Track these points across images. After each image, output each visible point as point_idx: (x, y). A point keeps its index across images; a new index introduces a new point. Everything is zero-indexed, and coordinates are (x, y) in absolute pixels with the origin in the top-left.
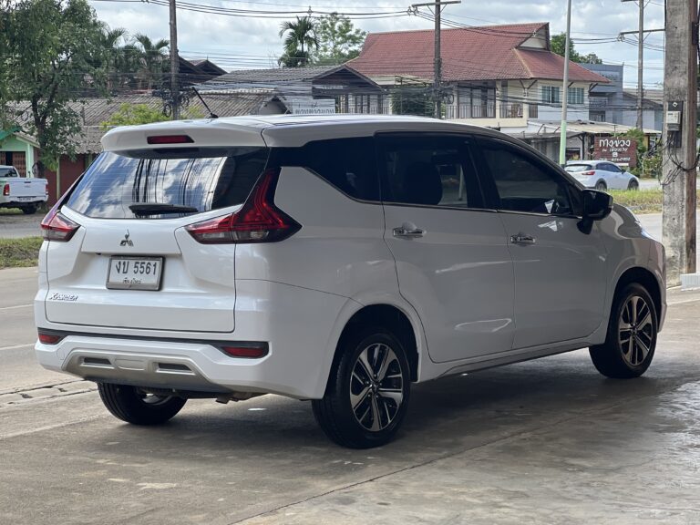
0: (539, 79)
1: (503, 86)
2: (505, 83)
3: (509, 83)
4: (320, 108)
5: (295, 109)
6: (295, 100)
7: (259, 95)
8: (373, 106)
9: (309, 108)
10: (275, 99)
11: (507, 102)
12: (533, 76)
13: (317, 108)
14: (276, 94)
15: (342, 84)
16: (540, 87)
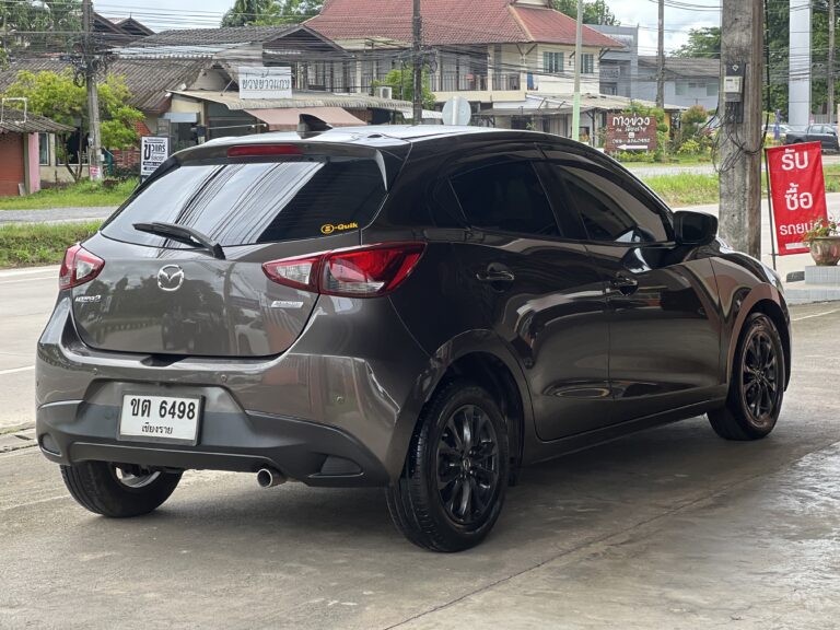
0: (540, 42)
1: (496, 51)
2: (498, 47)
3: (503, 47)
4: (274, 78)
5: (241, 78)
6: (243, 68)
7: (197, 60)
8: (338, 76)
9: (259, 78)
10: (217, 67)
11: (500, 70)
12: (533, 39)
13: (268, 78)
14: (217, 60)
15: (300, 48)
16: (540, 52)
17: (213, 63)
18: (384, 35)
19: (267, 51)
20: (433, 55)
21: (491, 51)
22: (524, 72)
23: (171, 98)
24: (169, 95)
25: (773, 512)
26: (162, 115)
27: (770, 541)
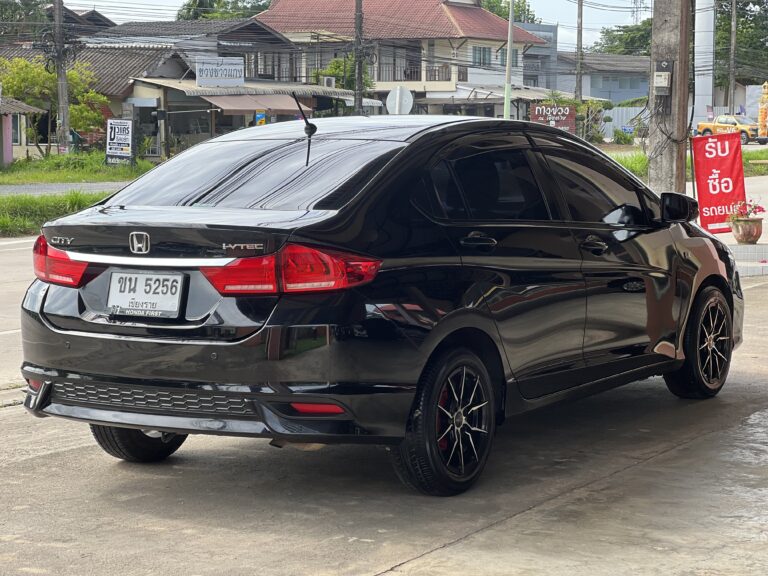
0: (470, 38)
1: (429, 45)
2: (432, 42)
3: (437, 42)
4: (227, 67)
5: (198, 67)
6: (198, 57)
7: (157, 50)
8: (285, 66)
9: (214, 67)
10: (175, 56)
11: (434, 63)
12: (463, 35)
13: (223, 67)
14: (175, 50)
15: (251, 40)
16: (470, 47)
17: (172, 53)
18: (328, 29)
19: (221, 42)
20: (373, 47)
21: (425, 45)
22: (456, 65)
23: (133, 84)
24: (132, 81)
25: (732, 463)
26: (124, 99)
27: (733, 488)
